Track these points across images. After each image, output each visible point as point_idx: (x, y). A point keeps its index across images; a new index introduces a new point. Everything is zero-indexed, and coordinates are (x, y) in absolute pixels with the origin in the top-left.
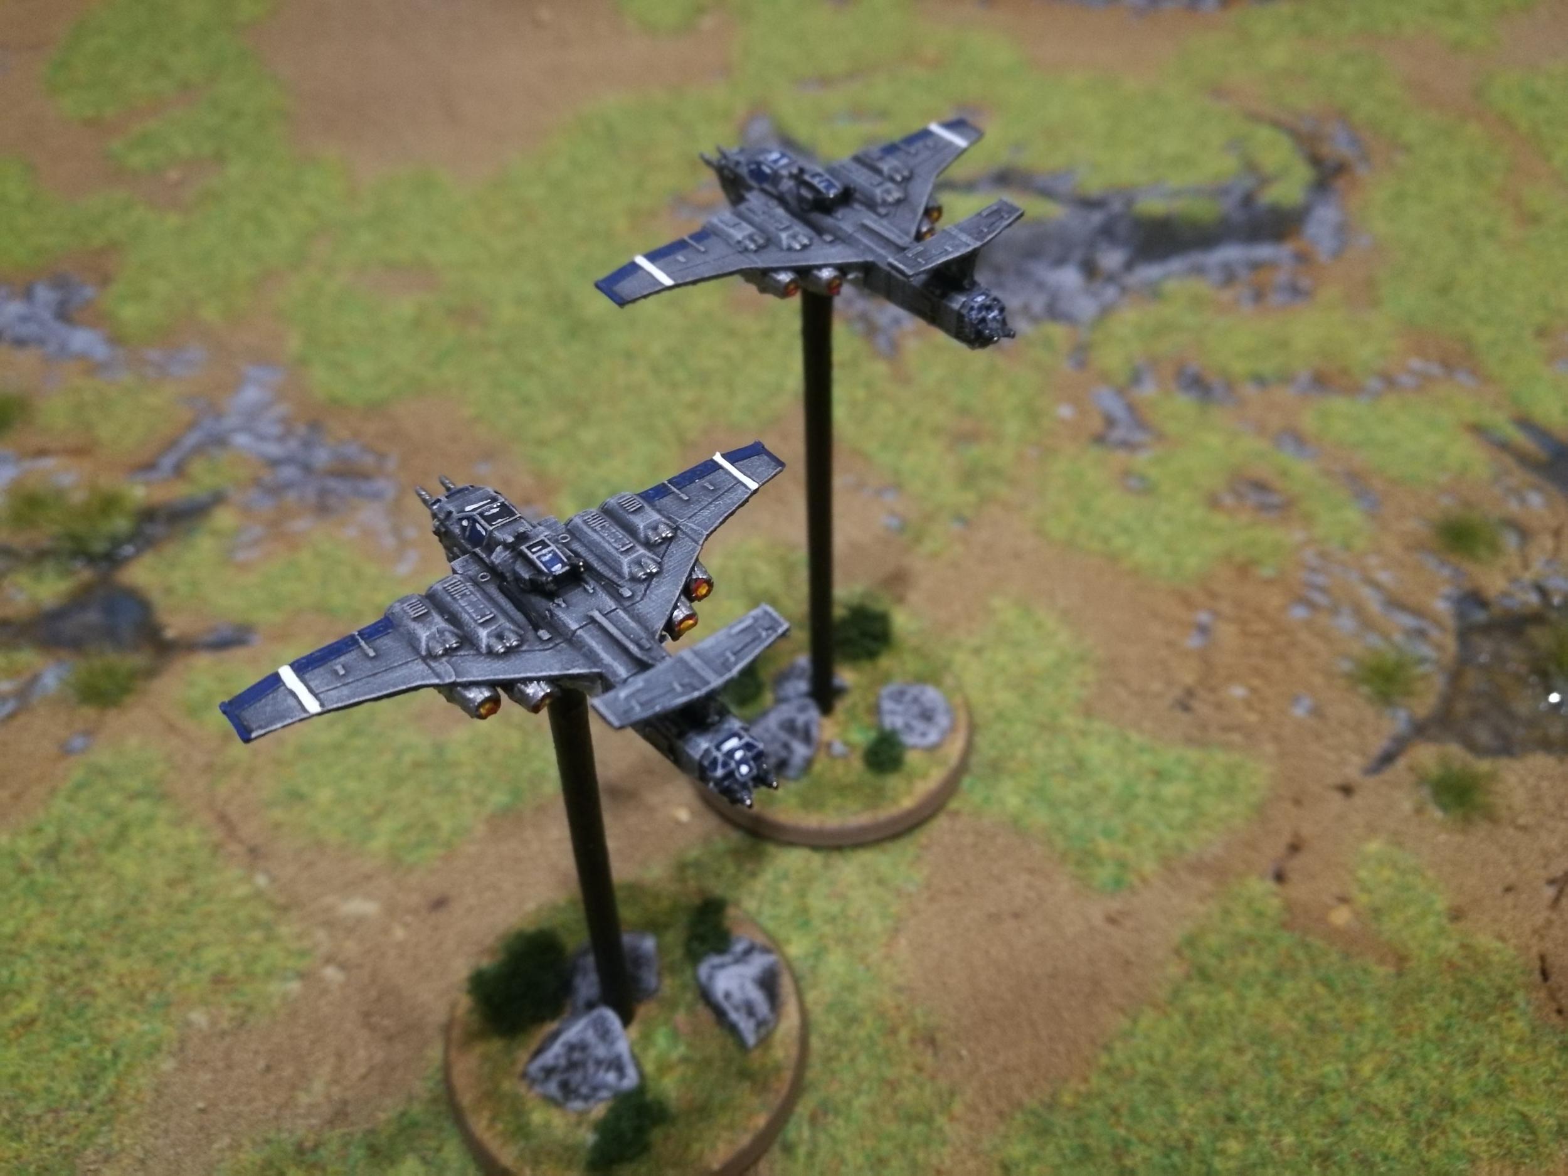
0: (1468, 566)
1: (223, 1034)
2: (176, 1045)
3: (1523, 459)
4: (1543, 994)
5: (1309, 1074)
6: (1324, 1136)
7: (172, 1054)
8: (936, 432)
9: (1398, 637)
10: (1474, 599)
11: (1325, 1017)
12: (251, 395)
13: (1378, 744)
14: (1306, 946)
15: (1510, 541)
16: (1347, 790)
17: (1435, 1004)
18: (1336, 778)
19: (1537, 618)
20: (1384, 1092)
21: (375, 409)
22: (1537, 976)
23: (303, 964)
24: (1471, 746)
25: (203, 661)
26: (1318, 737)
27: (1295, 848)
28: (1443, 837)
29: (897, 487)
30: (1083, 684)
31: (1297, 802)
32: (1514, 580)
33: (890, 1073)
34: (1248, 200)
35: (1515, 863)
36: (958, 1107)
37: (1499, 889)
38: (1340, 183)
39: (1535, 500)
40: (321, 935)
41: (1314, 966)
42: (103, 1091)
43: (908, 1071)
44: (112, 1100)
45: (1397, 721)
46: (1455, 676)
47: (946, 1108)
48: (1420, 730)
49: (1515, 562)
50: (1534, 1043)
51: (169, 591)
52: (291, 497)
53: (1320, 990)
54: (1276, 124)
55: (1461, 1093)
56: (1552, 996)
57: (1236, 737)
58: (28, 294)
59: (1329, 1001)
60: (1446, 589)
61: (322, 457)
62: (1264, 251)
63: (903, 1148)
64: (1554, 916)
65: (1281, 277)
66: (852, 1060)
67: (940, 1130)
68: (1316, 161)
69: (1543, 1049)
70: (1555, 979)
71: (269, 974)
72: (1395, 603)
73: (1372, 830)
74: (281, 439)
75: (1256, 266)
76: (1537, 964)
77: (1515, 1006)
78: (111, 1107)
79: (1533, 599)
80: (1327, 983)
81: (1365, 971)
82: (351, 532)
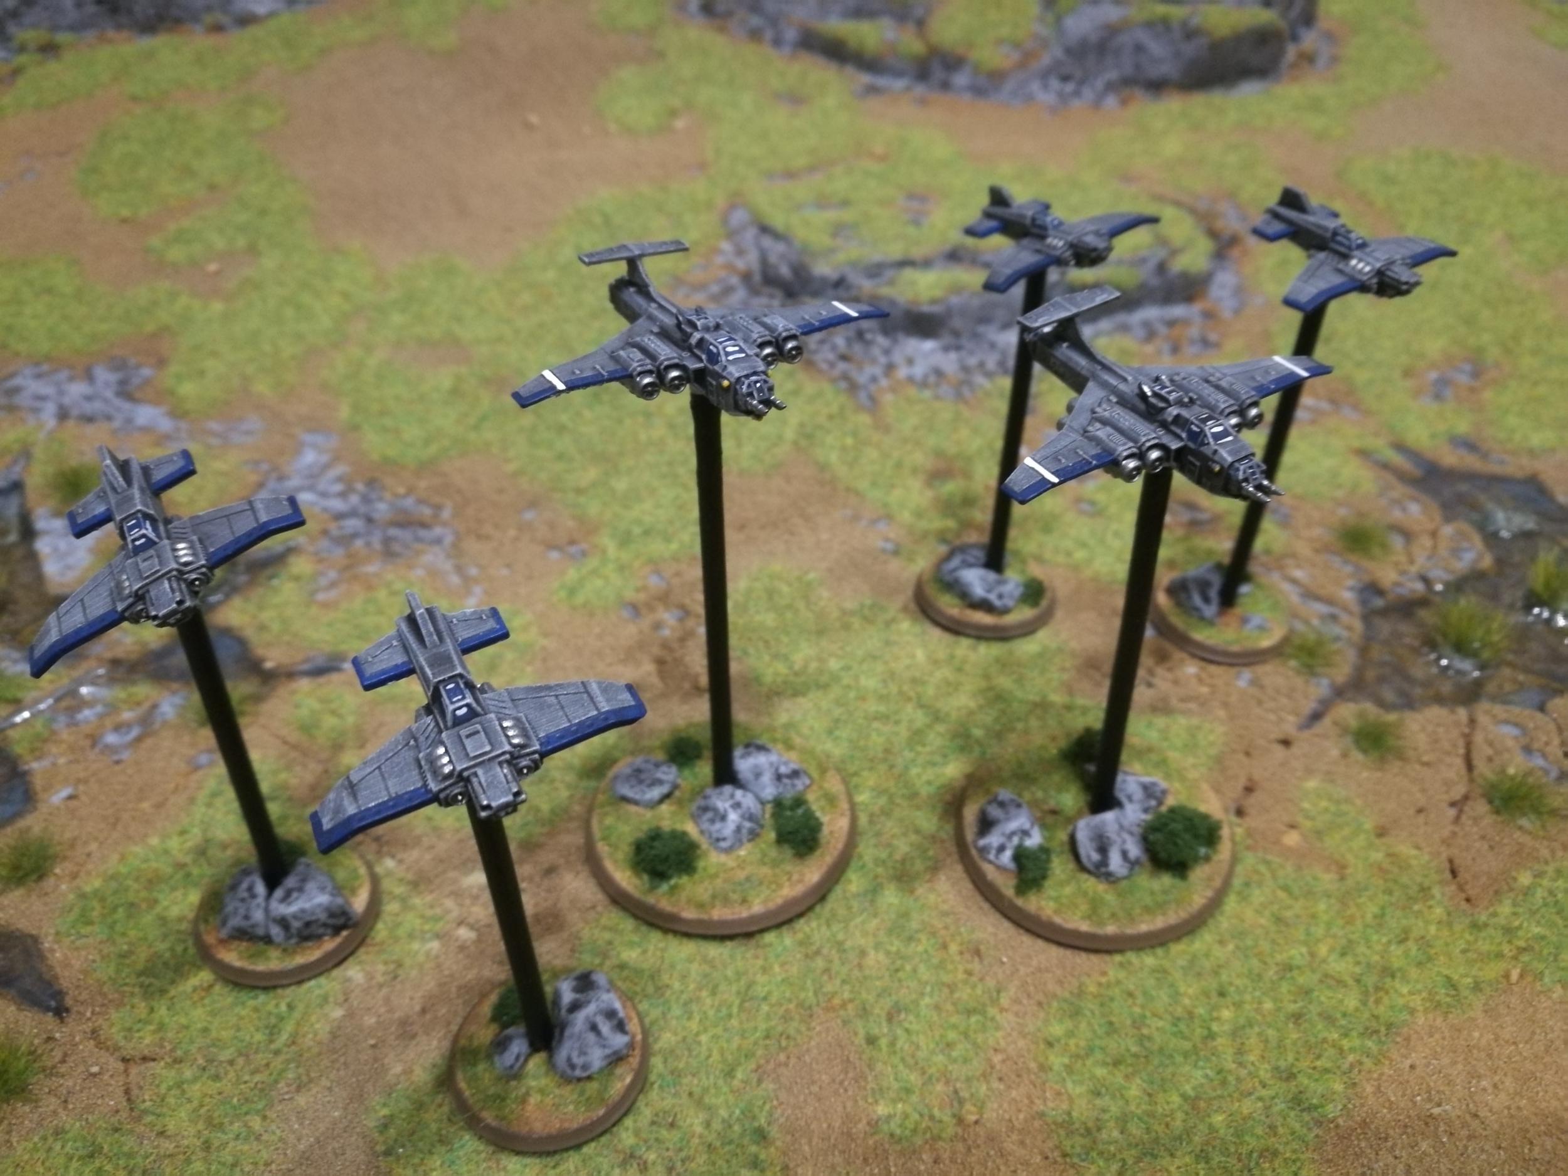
0: (1366, 564)
1: (381, 986)
2: (341, 998)
3: (1402, 477)
4: (1453, 887)
5: (1279, 958)
6: (1295, 1002)
7: (340, 1005)
8: (915, 471)
9: (1315, 622)
10: (1372, 589)
11: (1288, 914)
12: (309, 457)
13: (1309, 706)
14: (1267, 863)
15: (1397, 542)
16: (1286, 743)
17: (1371, 899)
18: (1277, 734)
19: (1423, 602)
20: (1340, 967)
21: (424, 467)
22: (1448, 875)
23: (439, 927)
24: (1382, 704)
25: (304, 684)
26: (1260, 703)
27: (1249, 790)
28: (1365, 774)
29: (889, 517)
30: (1063, 669)
31: (1248, 754)
32: (1403, 573)
33: (946, 978)
34: (1161, 268)
35: (1423, 791)
36: (1004, 1001)
37: (1412, 811)
38: (1235, 252)
39: (1414, 508)
40: (449, 903)
41: (1274, 877)
42: (284, 1037)
43: (961, 976)
44: (294, 1043)
45: (1321, 688)
46: (1364, 651)
47: (995, 1002)
48: (1340, 693)
49: (1403, 558)
50: (1450, 925)
51: (262, 628)
52: (359, 543)
53: (1281, 894)
54: (1178, 204)
55: (1396, 963)
56: (1461, 888)
57: (1192, 706)
58: (89, 376)
59: (1289, 902)
60: (1351, 582)
61: (382, 509)
62: (1178, 311)
63: (966, 1035)
64: (1457, 829)
65: (1194, 331)
66: (915, 971)
67: (993, 1019)
68: (1213, 234)
69: (1457, 928)
70: (1463, 875)
71: (411, 936)
72: (1309, 595)
73: (1309, 772)
74: (343, 495)
75: (1171, 323)
76: (1447, 865)
77: (1433, 897)
78: (293, 1048)
79: (1419, 587)
80: (1286, 889)
81: (1315, 878)
82: (420, 572)
